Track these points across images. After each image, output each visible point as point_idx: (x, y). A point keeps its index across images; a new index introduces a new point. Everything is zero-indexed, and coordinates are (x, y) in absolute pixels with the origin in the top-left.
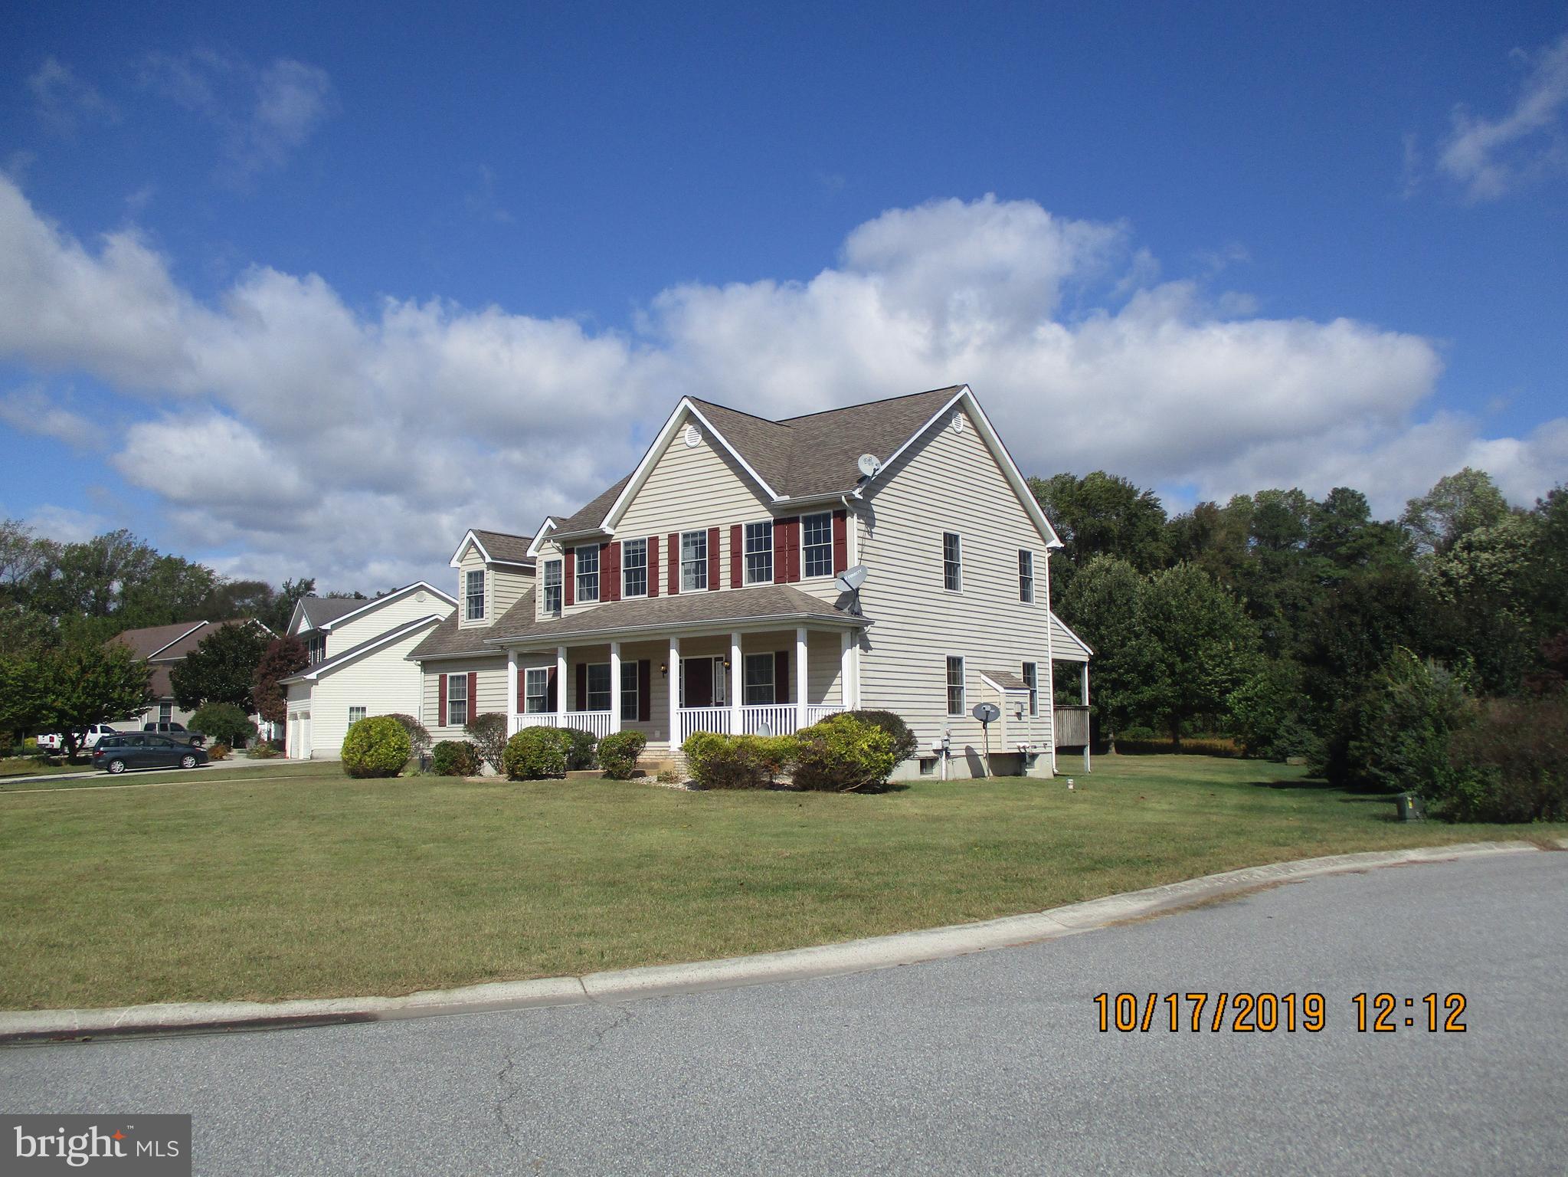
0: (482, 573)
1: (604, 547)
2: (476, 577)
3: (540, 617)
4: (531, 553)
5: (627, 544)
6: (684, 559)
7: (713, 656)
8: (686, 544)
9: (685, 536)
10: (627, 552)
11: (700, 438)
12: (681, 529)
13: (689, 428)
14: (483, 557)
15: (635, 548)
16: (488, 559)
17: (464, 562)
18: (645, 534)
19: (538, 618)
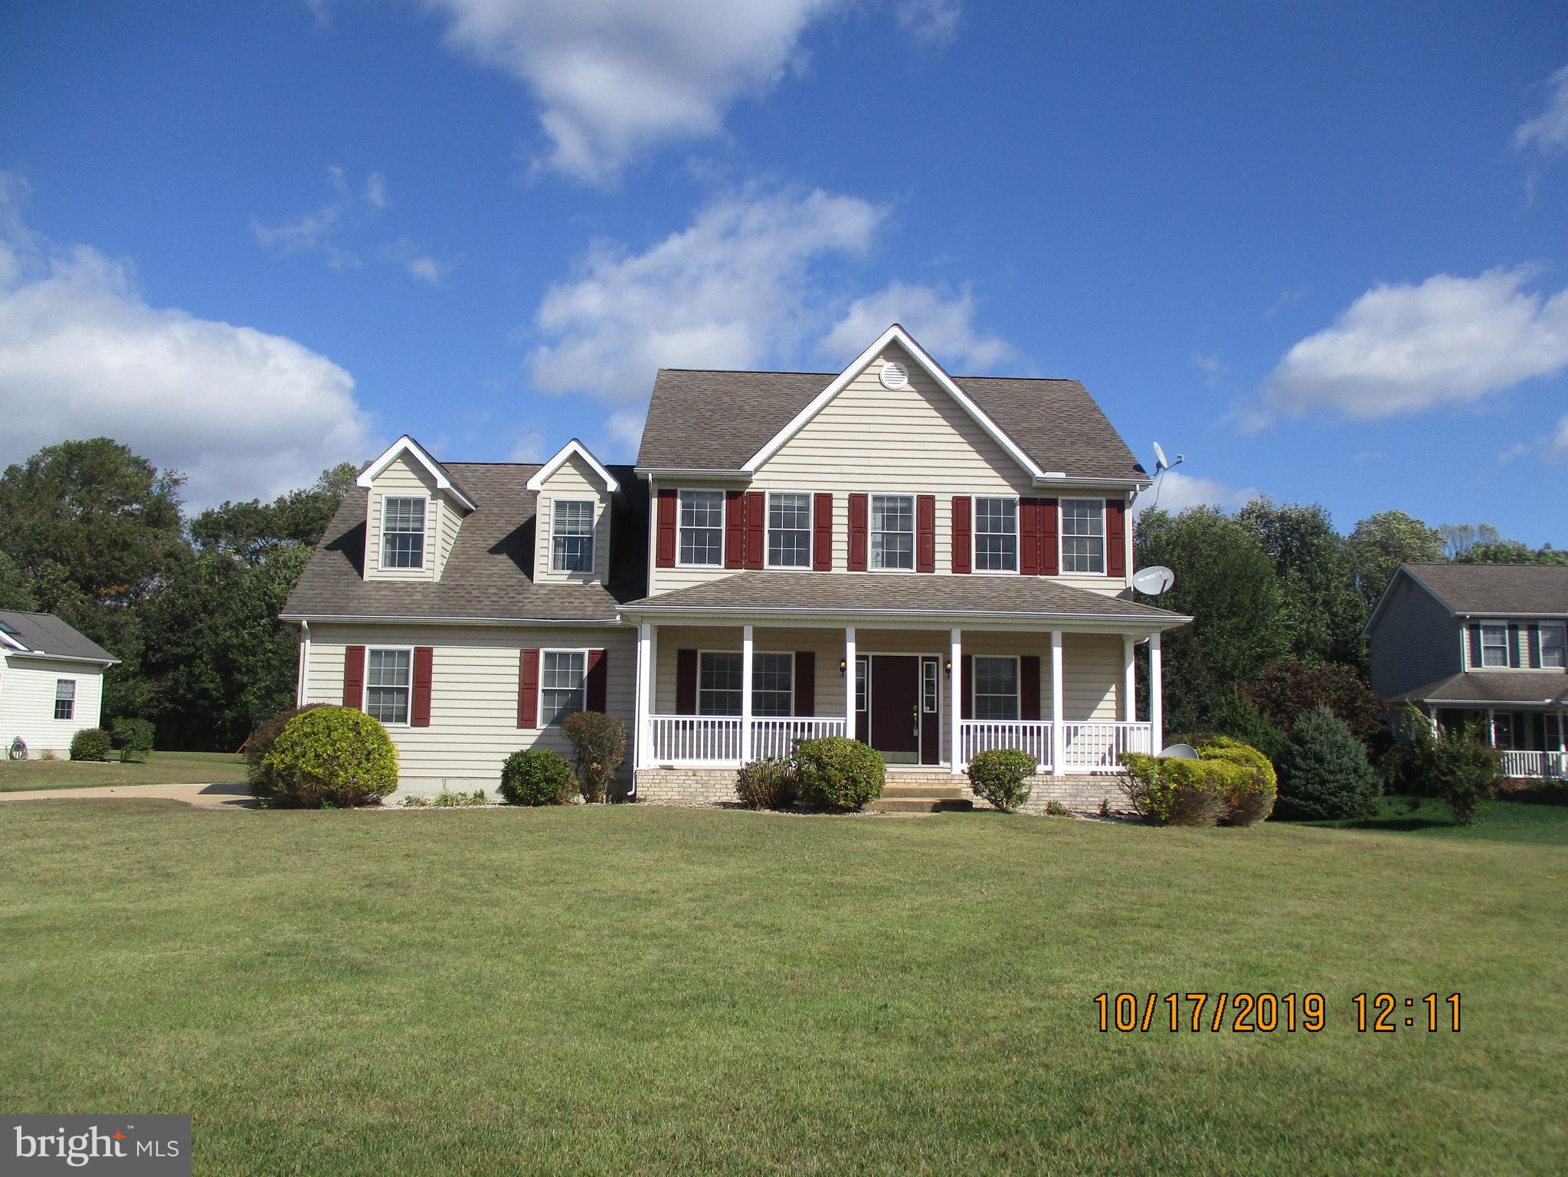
0: (420, 503)
1: (732, 496)
2: (403, 508)
3: (544, 577)
4: (533, 484)
5: (773, 496)
6: (874, 528)
7: (920, 655)
8: (875, 509)
9: (875, 498)
10: (772, 507)
11: (906, 380)
12: (872, 490)
13: (886, 367)
14: (429, 480)
15: (789, 503)
16: (443, 483)
17: (378, 482)
18: (811, 488)
19: (539, 577)
